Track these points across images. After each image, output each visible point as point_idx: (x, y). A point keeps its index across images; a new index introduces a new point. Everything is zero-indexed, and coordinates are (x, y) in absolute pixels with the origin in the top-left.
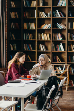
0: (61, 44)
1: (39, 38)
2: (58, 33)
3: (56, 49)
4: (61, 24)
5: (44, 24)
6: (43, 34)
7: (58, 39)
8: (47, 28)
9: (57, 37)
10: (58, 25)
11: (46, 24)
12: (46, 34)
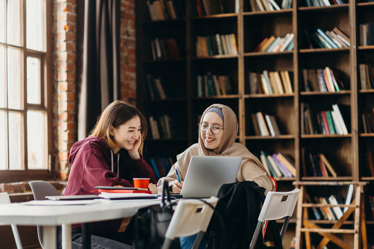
0: (335, 107)
2: (324, 68)
3: (318, 129)
6: (265, 73)
8: (282, 50)
9: (321, 82)
10: (322, 35)
11: (276, 37)
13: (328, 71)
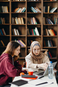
0: (36, 28)
1: (13, 22)
2: (33, 17)
3: (31, 33)
4: (35, 8)
5: (17, 8)
6: (16, 18)
7: (32, 23)
8: (21, 12)
9: (32, 21)
10: (33, 9)
11: (19, 8)
12: (19, 18)
13: (34, 18)
